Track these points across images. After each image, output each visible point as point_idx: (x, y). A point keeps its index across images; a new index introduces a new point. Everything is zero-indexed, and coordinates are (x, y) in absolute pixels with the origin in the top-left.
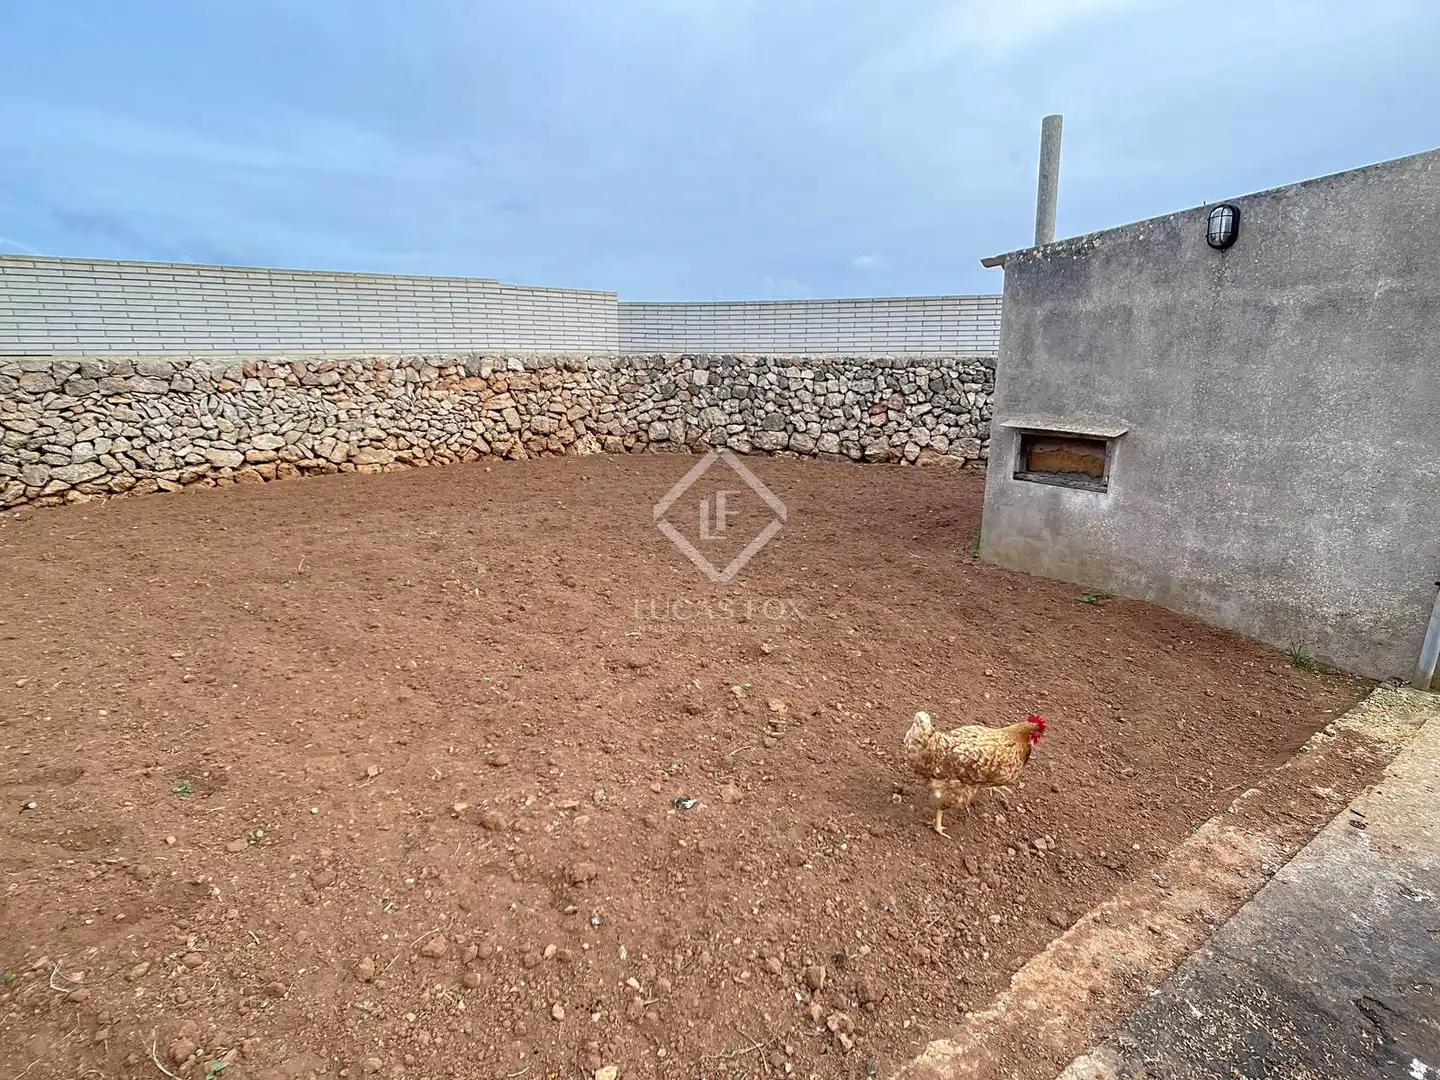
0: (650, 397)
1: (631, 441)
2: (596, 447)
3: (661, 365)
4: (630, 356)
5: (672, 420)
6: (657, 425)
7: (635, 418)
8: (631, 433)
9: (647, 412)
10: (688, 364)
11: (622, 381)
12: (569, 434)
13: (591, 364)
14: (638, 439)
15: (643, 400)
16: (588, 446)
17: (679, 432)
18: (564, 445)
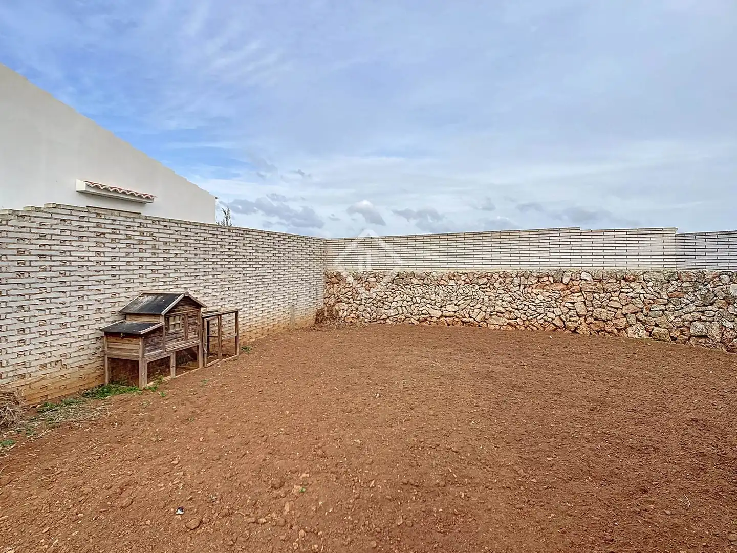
0: (693, 302)
1: (676, 334)
2: (643, 334)
3: (701, 279)
4: (679, 272)
5: (711, 322)
6: (697, 323)
7: (680, 317)
8: (678, 327)
9: (690, 313)
10: (726, 279)
11: (671, 289)
12: (622, 322)
13: (646, 276)
14: (682, 333)
15: (687, 304)
16: (637, 332)
17: (715, 331)
18: (617, 329)
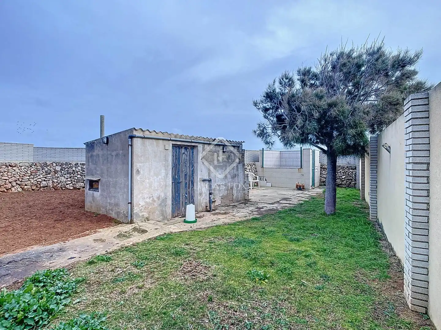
0: (42, 174)
1: (34, 188)
2: (20, 190)
3: (46, 165)
4: (36, 162)
5: (49, 181)
6: (44, 182)
7: (36, 180)
8: (35, 185)
9: (40, 178)
10: (54, 165)
11: (32, 169)
12: (9, 186)
13: (21, 165)
14: (37, 187)
15: (39, 175)
16: (17, 189)
17: (50, 184)
18: (6, 189)
